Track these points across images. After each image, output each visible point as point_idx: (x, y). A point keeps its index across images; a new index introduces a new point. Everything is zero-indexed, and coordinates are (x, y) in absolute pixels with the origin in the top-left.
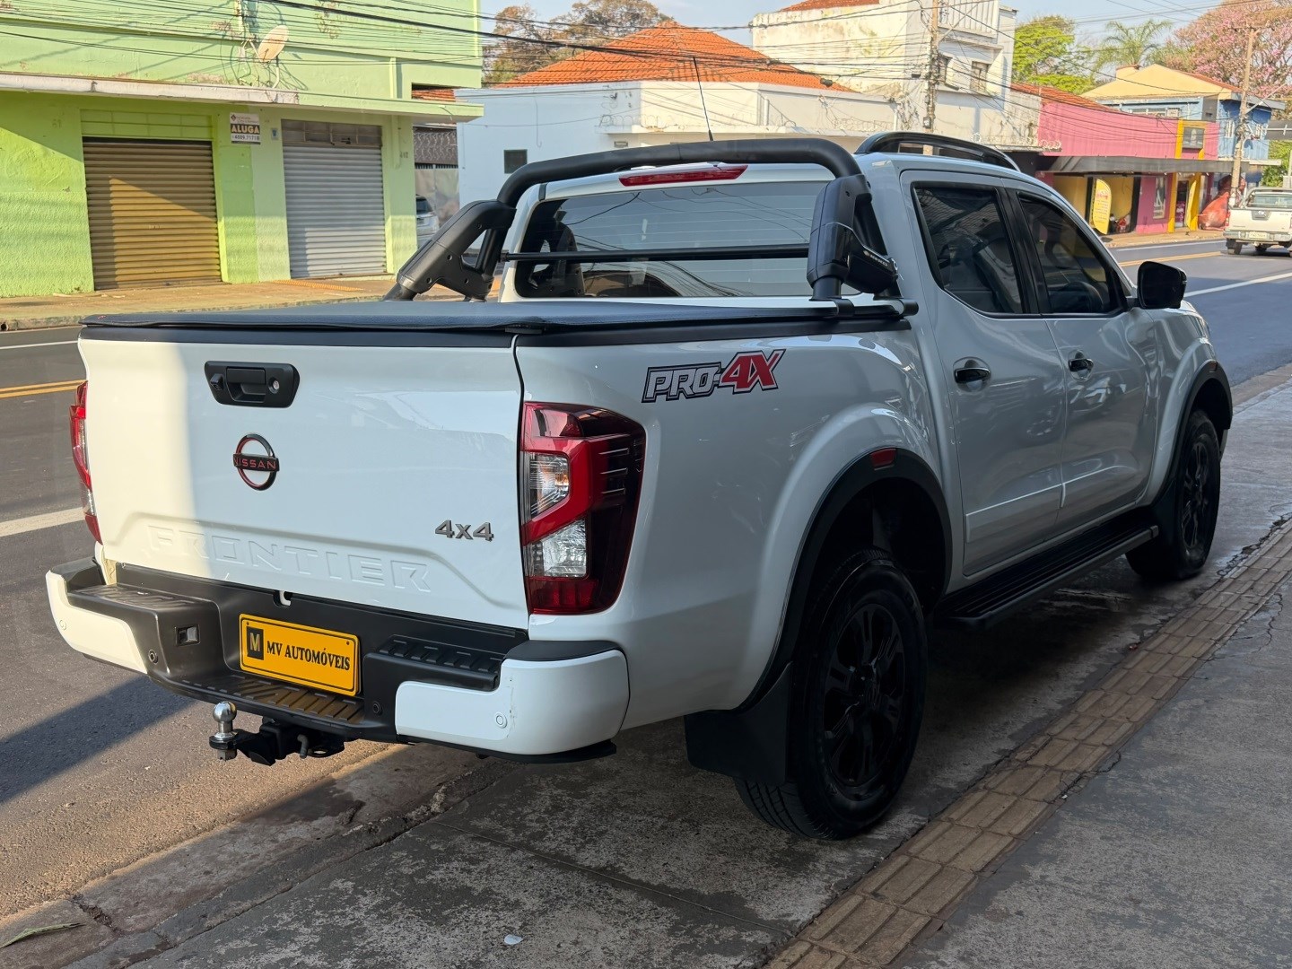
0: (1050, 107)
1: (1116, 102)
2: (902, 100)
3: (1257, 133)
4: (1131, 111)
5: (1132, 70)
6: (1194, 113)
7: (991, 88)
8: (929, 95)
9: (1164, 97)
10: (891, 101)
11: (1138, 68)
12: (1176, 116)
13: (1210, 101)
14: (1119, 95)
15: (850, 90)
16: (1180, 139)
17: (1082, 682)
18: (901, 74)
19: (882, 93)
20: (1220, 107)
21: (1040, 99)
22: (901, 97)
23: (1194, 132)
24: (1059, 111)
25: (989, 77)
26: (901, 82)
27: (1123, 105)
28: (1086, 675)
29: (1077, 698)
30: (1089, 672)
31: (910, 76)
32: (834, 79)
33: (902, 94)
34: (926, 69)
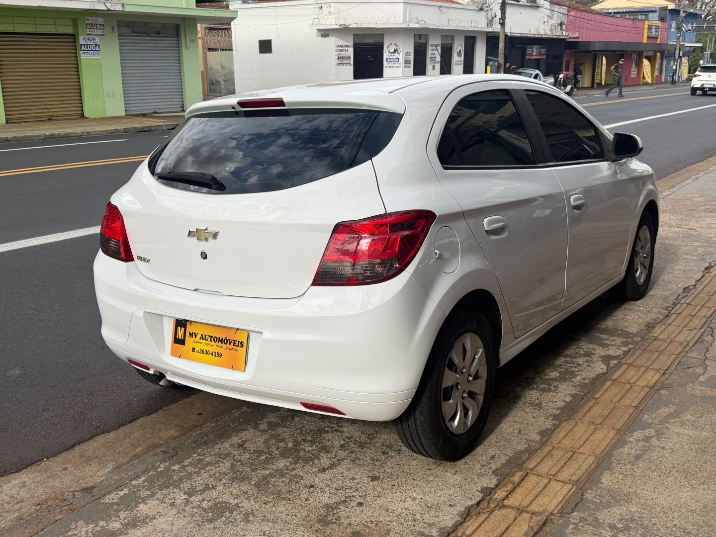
0: (572, 13)
1: (610, 11)
3: (689, 28)
6: (654, 17)
12: (644, 18)
13: (663, 10)
14: (612, 7)
16: (646, 31)
20: (669, 13)
23: (654, 27)
28: (561, 404)
29: (553, 428)
30: (564, 401)
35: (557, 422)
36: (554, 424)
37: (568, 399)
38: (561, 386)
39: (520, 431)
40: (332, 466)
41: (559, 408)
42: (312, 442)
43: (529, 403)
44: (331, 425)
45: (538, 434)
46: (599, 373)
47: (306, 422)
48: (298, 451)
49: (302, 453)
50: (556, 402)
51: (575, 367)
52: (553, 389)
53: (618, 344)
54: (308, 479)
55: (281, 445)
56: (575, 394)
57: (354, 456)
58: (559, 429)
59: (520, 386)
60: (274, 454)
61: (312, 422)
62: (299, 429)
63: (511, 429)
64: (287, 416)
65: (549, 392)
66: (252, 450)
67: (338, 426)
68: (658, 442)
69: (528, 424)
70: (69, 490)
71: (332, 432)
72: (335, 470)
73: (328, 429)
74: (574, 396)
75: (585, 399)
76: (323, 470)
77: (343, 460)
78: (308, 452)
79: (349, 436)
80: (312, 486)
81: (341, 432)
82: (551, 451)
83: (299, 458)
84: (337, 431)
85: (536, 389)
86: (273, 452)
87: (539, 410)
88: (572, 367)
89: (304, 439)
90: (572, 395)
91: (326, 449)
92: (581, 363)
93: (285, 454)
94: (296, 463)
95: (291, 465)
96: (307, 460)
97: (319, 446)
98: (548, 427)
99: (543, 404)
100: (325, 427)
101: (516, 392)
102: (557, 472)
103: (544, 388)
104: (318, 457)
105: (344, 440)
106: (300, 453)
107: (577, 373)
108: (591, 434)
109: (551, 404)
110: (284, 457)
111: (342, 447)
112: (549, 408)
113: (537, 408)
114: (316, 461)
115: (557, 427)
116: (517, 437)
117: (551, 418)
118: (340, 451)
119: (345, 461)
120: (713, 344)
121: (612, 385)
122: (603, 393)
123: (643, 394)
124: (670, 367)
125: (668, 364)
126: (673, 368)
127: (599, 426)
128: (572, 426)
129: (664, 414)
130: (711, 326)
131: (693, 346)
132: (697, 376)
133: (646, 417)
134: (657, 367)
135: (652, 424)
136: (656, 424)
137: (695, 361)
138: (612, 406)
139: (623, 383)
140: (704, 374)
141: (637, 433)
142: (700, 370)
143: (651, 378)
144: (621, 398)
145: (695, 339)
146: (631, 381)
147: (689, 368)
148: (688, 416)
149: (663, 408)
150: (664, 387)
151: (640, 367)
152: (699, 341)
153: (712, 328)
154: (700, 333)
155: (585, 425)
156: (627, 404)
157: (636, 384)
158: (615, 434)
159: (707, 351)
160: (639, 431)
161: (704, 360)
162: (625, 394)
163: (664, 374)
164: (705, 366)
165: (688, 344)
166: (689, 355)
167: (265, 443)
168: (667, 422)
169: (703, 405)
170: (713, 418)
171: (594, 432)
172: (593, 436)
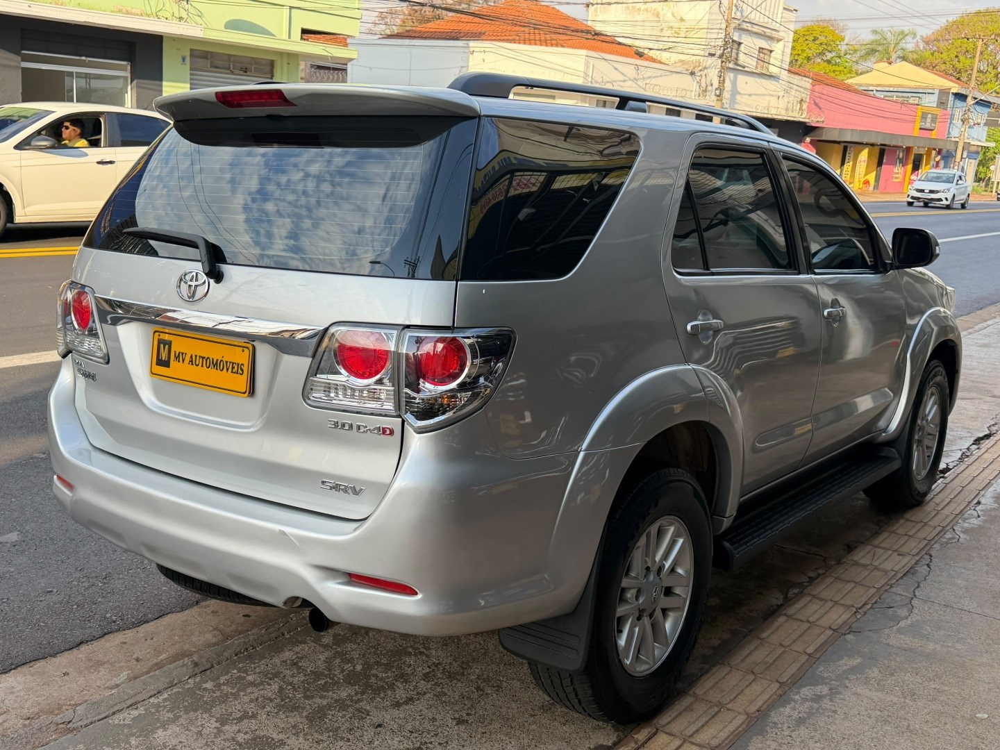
0: (817, 88)
1: (871, 88)
2: (701, 73)
3: (979, 121)
4: (882, 96)
5: (886, 64)
6: (931, 101)
7: (773, 70)
8: (721, 71)
9: (908, 88)
10: (692, 73)
11: (890, 64)
12: (917, 102)
13: (944, 93)
14: (874, 83)
15: (660, 62)
16: (918, 121)
18: (702, 53)
19: (686, 67)
20: (951, 98)
21: (811, 81)
22: (701, 70)
23: (929, 116)
24: (825, 92)
25: (772, 61)
26: (701, 59)
27: (877, 91)
28: (716, 643)
29: (699, 675)
30: (720, 639)
31: (707, 55)
32: (646, 52)
33: (700, 68)
34: (720, 50)
35: (707, 666)
36: (702, 670)
37: (726, 636)
38: (720, 618)
40: (410, 700)
41: (712, 648)
42: (388, 667)
44: (416, 646)
46: (773, 604)
47: (383, 639)
48: (368, 677)
49: (373, 680)
50: (710, 638)
51: (743, 593)
52: (709, 621)
54: (376, 717)
55: (348, 667)
56: (736, 630)
57: (438, 689)
58: (707, 676)
60: (336, 679)
61: (392, 639)
62: (373, 647)
66: (309, 670)
67: (425, 648)
68: (831, 703)
70: (68, 703)
71: (415, 655)
72: (412, 706)
73: (410, 650)
74: (734, 633)
75: (748, 637)
76: (397, 705)
77: (425, 693)
78: (381, 680)
79: (437, 662)
80: (380, 726)
81: (427, 656)
82: (692, 703)
83: (368, 686)
84: (421, 653)
86: (335, 675)
88: (739, 593)
89: (378, 662)
90: (732, 630)
91: (404, 678)
92: (750, 588)
93: (351, 679)
94: (362, 693)
95: (356, 694)
96: (378, 690)
97: (396, 673)
98: (694, 672)
100: (407, 647)
102: (694, 733)
104: (392, 687)
105: (429, 667)
106: (370, 679)
107: (744, 602)
108: (747, 686)
110: (350, 683)
111: (426, 677)
114: (389, 693)
115: (705, 672)
117: (698, 661)
118: (422, 682)
119: (428, 696)
120: (927, 578)
121: (786, 621)
122: (772, 633)
123: (823, 638)
124: (865, 604)
125: (864, 599)
126: (870, 605)
127: (759, 675)
128: (725, 673)
129: (844, 668)
130: (931, 552)
131: (902, 578)
132: (897, 619)
133: (821, 668)
134: (849, 602)
135: (827, 678)
136: (832, 680)
137: (899, 599)
138: (780, 650)
139: (800, 621)
140: (907, 618)
141: (806, 689)
142: (903, 612)
143: (838, 616)
144: (794, 641)
145: (907, 568)
146: (811, 619)
147: (890, 608)
148: (875, 673)
149: (846, 658)
150: (851, 631)
151: (827, 601)
152: (911, 571)
153: (931, 556)
154: (914, 561)
155: (742, 673)
156: (800, 649)
157: (818, 623)
158: (778, 689)
159: (918, 587)
160: (809, 687)
161: (912, 598)
162: (801, 636)
163: (855, 612)
164: (911, 607)
165: (895, 575)
166: (893, 590)
167: (327, 662)
168: (847, 678)
169: (898, 659)
170: (906, 678)
171: (751, 683)
172: (749, 688)
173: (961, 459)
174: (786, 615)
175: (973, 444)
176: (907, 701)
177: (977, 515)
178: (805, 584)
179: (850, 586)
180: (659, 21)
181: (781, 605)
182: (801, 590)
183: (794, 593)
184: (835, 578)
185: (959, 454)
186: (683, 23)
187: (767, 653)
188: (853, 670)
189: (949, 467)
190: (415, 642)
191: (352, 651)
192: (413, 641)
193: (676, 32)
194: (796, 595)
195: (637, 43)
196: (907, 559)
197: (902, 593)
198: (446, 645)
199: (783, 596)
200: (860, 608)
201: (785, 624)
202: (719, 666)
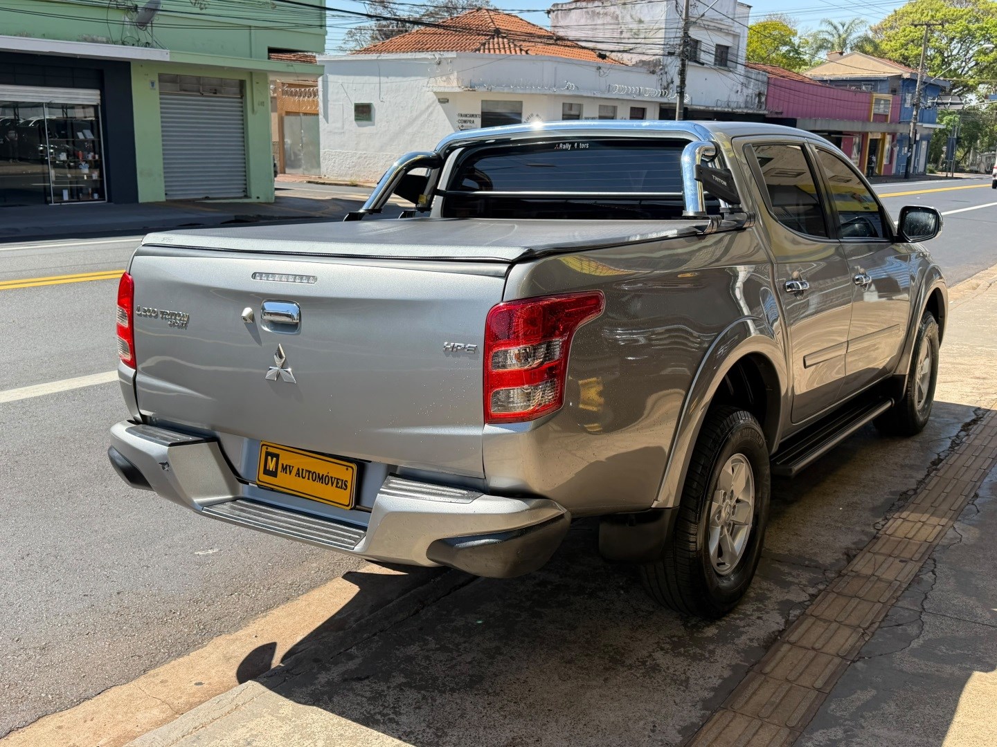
1: (825, 79)
2: (661, 72)
3: (930, 104)
5: (838, 55)
6: (882, 88)
7: (730, 65)
8: (681, 69)
10: (653, 72)
11: (842, 54)
12: (870, 90)
13: (895, 80)
14: (828, 74)
15: (622, 63)
17: (712, 694)
18: (660, 52)
19: (647, 66)
20: (902, 83)
21: (767, 74)
22: (661, 69)
23: (883, 102)
25: (729, 57)
26: (661, 58)
27: (831, 81)
28: (716, 682)
29: (701, 723)
30: (720, 677)
31: (666, 54)
32: (608, 54)
33: (661, 67)
34: (679, 49)
35: (708, 713)
36: (703, 716)
37: (727, 674)
38: (718, 651)
39: (654, 726)
41: (713, 689)
43: (672, 679)
44: (385, 712)
45: (679, 732)
46: (773, 630)
47: (348, 705)
50: (710, 678)
51: (741, 619)
52: (707, 655)
53: (804, 582)
56: (737, 665)
58: (710, 724)
59: (662, 649)
61: (358, 704)
63: (642, 723)
64: (323, 694)
65: (700, 660)
67: (395, 713)
69: (666, 717)
71: (384, 723)
73: (379, 717)
74: (734, 668)
75: (751, 673)
79: (409, 730)
81: (397, 723)
84: (391, 720)
85: (683, 655)
87: (684, 691)
88: (736, 619)
89: (341, 735)
90: (733, 666)
92: (749, 613)
98: (694, 720)
99: (692, 681)
100: (375, 714)
101: (654, 660)
103: (694, 653)
107: (742, 629)
108: (754, 734)
109: (701, 682)
112: (698, 688)
113: (682, 688)
115: (706, 720)
116: (649, 736)
117: (698, 707)
120: (934, 586)
121: (790, 650)
122: (777, 665)
123: (831, 667)
124: (872, 623)
125: (870, 617)
126: (877, 624)
127: (766, 720)
128: (729, 719)
129: (858, 703)
130: (934, 556)
131: (907, 589)
132: (909, 639)
133: (833, 706)
134: (854, 622)
135: (840, 718)
136: (846, 720)
137: (907, 615)
138: (786, 687)
139: (806, 648)
140: (918, 637)
141: (818, 733)
142: (913, 630)
143: (844, 640)
144: (801, 674)
145: (911, 577)
146: (817, 646)
147: (899, 625)
148: (891, 708)
149: (859, 692)
150: (860, 658)
151: (831, 622)
152: (916, 580)
153: (935, 560)
154: (917, 569)
155: (747, 718)
156: (807, 684)
157: (824, 650)
158: (788, 736)
159: (926, 598)
160: (821, 731)
161: (921, 612)
162: (807, 667)
163: (863, 634)
164: (921, 623)
165: (900, 586)
166: (900, 604)
167: (284, 739)
168: (862, 716)
169: (915, 689)
170: (927, 712)
171: (757, 731)
172: (756, 737)
173: (952, 447)
174: (788, 642)
175: (961, 430)
176: (930, 740)
177: (975, 510)
178: (806, 603)
179: (854, 602)
180: (618, 24)
181: (783, 630)
182: (803, 610)
183: (795, 616)
184: (838, 593)
185: (949, 443)
186: (642, 25)
187: (773, 691)
188: (867, 706)
189: (941, 457)
190: (385, 707)
191: (314, 723)
192: (382, 705)
193: (635, 34)
194: (798, 617)
195: (599, 46)
196: (910, 566)
197: (909, 607)
198: (419, 708)
199: (784, 620)
200: (867, 628)
201: (790, 653)
202: (722, 712)
